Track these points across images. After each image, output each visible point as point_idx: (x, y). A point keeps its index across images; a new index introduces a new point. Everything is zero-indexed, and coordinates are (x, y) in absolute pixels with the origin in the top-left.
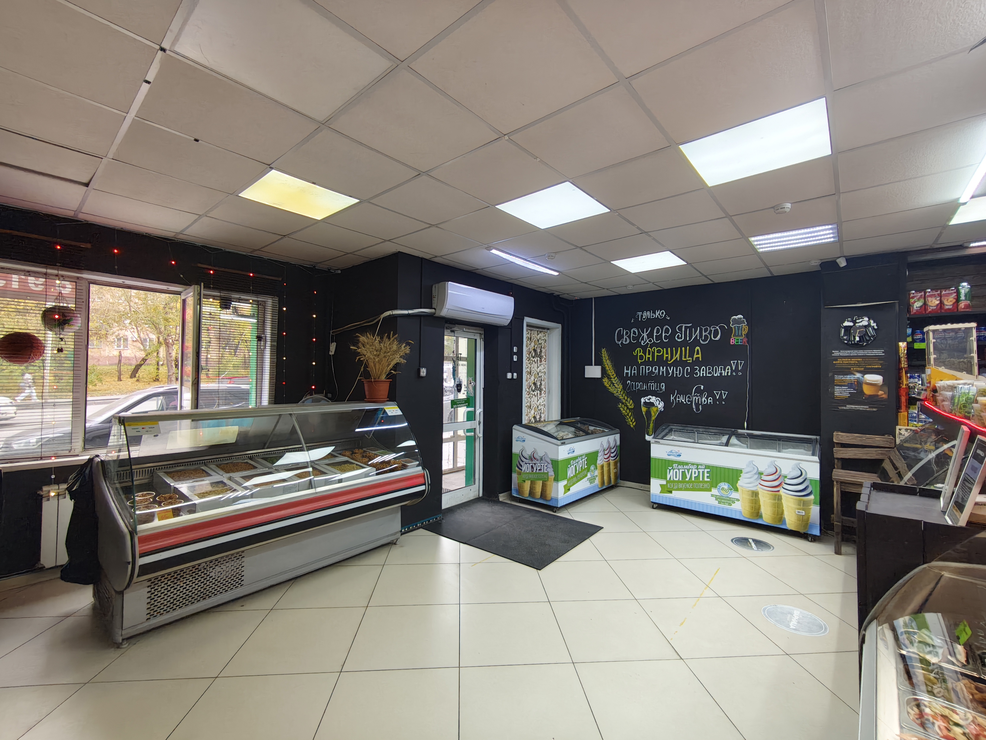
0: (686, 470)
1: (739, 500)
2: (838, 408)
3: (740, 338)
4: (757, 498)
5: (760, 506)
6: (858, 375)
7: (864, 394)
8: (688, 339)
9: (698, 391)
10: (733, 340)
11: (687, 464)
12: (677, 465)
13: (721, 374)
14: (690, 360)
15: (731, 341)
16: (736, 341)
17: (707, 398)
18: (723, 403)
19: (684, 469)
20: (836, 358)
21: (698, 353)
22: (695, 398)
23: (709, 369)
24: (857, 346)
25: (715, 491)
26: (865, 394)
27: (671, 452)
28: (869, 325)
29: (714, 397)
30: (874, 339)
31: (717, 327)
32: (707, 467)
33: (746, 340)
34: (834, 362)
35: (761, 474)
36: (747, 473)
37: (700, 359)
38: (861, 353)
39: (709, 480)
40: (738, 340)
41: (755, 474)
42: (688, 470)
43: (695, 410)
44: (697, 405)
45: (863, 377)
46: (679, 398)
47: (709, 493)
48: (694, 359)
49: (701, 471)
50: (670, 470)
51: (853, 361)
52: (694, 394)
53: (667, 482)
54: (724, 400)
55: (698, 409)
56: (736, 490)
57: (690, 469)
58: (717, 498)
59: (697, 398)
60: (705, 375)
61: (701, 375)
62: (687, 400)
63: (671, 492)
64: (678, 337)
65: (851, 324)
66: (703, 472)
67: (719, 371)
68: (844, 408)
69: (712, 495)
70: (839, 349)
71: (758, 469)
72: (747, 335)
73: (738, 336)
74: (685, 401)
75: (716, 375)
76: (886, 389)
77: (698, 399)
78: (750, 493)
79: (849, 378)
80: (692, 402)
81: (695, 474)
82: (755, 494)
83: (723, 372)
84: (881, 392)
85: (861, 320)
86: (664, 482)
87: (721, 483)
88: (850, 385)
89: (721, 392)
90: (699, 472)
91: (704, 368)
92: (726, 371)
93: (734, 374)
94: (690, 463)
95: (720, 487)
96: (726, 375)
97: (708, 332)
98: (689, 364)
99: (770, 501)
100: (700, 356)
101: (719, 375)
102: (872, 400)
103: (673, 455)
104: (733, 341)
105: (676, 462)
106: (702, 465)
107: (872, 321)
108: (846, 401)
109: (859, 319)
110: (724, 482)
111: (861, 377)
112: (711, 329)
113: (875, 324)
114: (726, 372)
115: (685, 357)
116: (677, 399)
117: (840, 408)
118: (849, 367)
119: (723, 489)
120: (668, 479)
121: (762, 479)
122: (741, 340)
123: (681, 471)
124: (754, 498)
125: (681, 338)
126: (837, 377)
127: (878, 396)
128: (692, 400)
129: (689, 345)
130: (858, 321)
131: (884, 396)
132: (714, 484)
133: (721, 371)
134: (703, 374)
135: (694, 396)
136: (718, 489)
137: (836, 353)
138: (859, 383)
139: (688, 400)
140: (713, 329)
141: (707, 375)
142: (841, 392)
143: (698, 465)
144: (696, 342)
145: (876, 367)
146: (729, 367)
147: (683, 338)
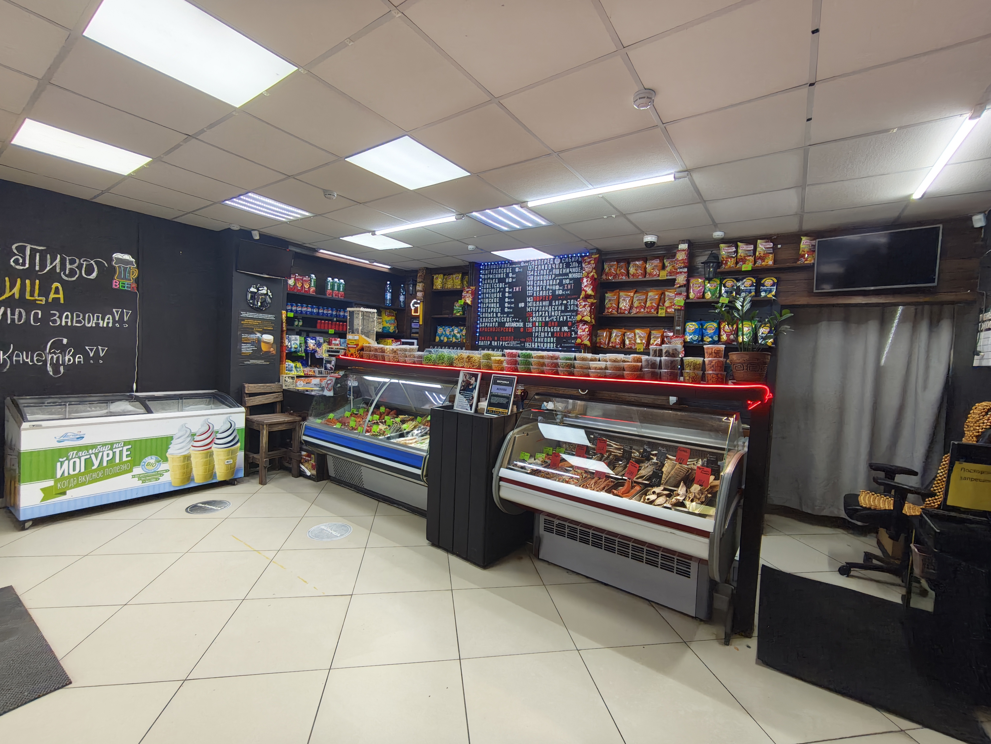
0: (93, 456)
1: (169, 470)
2: (244, 363)
3: (126, 282)
4: (189, 462)
5: (192, 469)
6: (259, 335)
7: (261, 350)
8: (37, 268)
9: (57, 346)
10: (116, 282)
11: (94, 446)
12: (75, 452)
13: (97, 324)
14: (41, 301)
15: (114, 283)
16: (121, 284)
17: (74, 356)
18: (101, 362)
19: (90, 454)
20: (244, 319)
21: (57, 291)
22: (52, 357)
23: (78, 316)
24: (258, 310)
25: (138, 470)
26: (263, 351)
27: (66, 435)
28: (267, 294)
29: (86, 355)
30: (270, 306)
31: (92, 262)
32: (126, 443)
33: (134, 285)
34: (242, 322)
35: (193, 435)
36: (178, 438)
37: (62, 301)
38: (261, 316)
39: (130, 458)
40: (125, 284)
41: (188, 437)
42: (96, 455)
43: (51, 373)
44: (56, 367)
45: (261, 336)
46: (18, 356)
47: (129, 475)
48: (50, 300)
49: (117, 451)
50: (62, 463)
51: (256, 322)
52: (50, 350)
53: (57, 481)
54: (102, 358)
55: (56, 371)
56: (166, 460)
57: (100, 452)
58: (140, 477)
59: (55, 357)
60: (69, 324)
61: (63, 324)
62: (35, 359)
63: (64, 493)
64: (16, 262)
65: (255, 290)
66: (121, 452)
67: (93, 320)
68: (249, 363)
69: (134, 476)
70: (246, 311)
71: (191, 431)
72: (137, 280)
73: (125, 278)
74: (32, 360)
75: (89, 325)
76: (275, 346)
77: (58, 358)
78: (182, 459)
79: (252, 336)
80: (45, 362)
81: (108, 456)
82: (187, 458)
83: (101, 322)
84: (272, 349)
85: (262, 288)
86: (50, 483)
87: (146, 459)
88: (253, 343)
89: (97, 349)
90: (114, 453)
91: (67, 314)
92: (106, 320)
93: (117, 325)
94: (99, 445)
95: (145, 462)
96: (105, 325)
97: (76, 265)
98: (39, 307)
99: (202, 460)
100: (61, 296)
101: (94, 325)
102: (266, 356)
103: (68, 440)
104: (117, 284)
105: (73, 449)
106: (119, 443)
107: (269, 291)
108: (250, 357)
109: (261, 287)
110: (151, 455)
111: (260, 337)
112: (82, 262)
113: (271, 294)
114: (106, 322)
115: (32, 295)
116: (14, 358)
117: (246, 363)
118: (253, 327)
119: (149, 464)
120: (59, 476)
121: (195, 440)
122: (127, 284)
123: (83, 459)
124: (186, 462)
125: (24, 264)
126: (244, 336)
127: (270, 352)
128: (46, 360)
129: (40, 278)
130: (260, 289)
131: (274, 352)
132: (136, 461)
133: (98, 319)
134: (67, 322)
135: (50, 353)
136: (142, 465)
137: (244, 314)
138: (259, 341)
139: (37, 360)
140: (85, 263)
141: (74, 324)
142: (246, 349)
143: (112, 444)
144: (53, 276)
145: (270, 328)
146: (110, 316)
147: (27, 266)
